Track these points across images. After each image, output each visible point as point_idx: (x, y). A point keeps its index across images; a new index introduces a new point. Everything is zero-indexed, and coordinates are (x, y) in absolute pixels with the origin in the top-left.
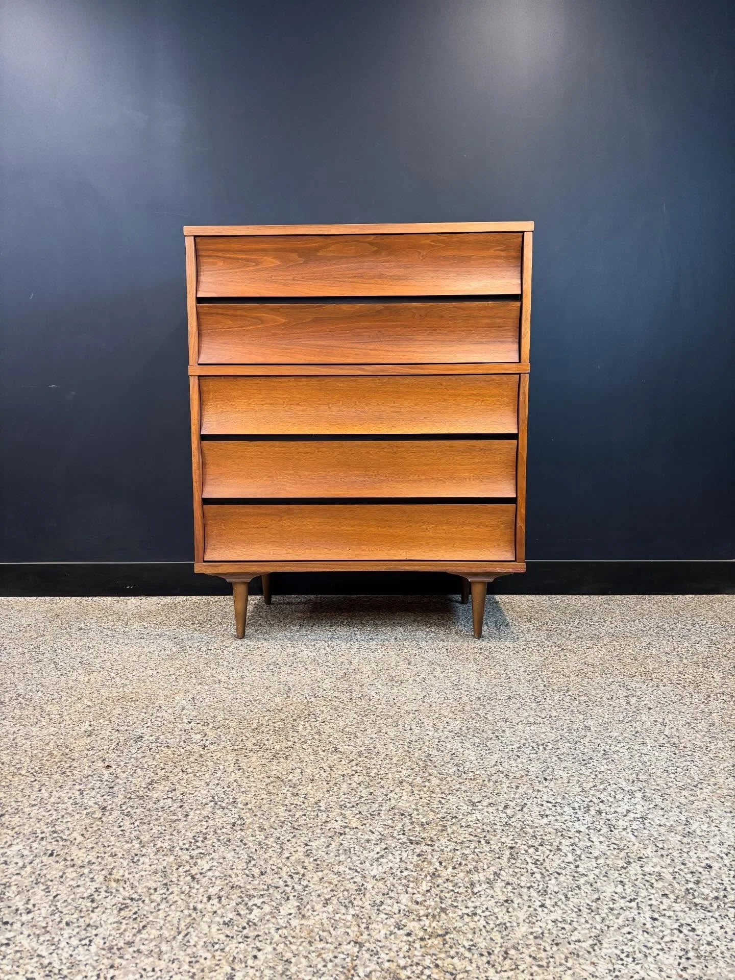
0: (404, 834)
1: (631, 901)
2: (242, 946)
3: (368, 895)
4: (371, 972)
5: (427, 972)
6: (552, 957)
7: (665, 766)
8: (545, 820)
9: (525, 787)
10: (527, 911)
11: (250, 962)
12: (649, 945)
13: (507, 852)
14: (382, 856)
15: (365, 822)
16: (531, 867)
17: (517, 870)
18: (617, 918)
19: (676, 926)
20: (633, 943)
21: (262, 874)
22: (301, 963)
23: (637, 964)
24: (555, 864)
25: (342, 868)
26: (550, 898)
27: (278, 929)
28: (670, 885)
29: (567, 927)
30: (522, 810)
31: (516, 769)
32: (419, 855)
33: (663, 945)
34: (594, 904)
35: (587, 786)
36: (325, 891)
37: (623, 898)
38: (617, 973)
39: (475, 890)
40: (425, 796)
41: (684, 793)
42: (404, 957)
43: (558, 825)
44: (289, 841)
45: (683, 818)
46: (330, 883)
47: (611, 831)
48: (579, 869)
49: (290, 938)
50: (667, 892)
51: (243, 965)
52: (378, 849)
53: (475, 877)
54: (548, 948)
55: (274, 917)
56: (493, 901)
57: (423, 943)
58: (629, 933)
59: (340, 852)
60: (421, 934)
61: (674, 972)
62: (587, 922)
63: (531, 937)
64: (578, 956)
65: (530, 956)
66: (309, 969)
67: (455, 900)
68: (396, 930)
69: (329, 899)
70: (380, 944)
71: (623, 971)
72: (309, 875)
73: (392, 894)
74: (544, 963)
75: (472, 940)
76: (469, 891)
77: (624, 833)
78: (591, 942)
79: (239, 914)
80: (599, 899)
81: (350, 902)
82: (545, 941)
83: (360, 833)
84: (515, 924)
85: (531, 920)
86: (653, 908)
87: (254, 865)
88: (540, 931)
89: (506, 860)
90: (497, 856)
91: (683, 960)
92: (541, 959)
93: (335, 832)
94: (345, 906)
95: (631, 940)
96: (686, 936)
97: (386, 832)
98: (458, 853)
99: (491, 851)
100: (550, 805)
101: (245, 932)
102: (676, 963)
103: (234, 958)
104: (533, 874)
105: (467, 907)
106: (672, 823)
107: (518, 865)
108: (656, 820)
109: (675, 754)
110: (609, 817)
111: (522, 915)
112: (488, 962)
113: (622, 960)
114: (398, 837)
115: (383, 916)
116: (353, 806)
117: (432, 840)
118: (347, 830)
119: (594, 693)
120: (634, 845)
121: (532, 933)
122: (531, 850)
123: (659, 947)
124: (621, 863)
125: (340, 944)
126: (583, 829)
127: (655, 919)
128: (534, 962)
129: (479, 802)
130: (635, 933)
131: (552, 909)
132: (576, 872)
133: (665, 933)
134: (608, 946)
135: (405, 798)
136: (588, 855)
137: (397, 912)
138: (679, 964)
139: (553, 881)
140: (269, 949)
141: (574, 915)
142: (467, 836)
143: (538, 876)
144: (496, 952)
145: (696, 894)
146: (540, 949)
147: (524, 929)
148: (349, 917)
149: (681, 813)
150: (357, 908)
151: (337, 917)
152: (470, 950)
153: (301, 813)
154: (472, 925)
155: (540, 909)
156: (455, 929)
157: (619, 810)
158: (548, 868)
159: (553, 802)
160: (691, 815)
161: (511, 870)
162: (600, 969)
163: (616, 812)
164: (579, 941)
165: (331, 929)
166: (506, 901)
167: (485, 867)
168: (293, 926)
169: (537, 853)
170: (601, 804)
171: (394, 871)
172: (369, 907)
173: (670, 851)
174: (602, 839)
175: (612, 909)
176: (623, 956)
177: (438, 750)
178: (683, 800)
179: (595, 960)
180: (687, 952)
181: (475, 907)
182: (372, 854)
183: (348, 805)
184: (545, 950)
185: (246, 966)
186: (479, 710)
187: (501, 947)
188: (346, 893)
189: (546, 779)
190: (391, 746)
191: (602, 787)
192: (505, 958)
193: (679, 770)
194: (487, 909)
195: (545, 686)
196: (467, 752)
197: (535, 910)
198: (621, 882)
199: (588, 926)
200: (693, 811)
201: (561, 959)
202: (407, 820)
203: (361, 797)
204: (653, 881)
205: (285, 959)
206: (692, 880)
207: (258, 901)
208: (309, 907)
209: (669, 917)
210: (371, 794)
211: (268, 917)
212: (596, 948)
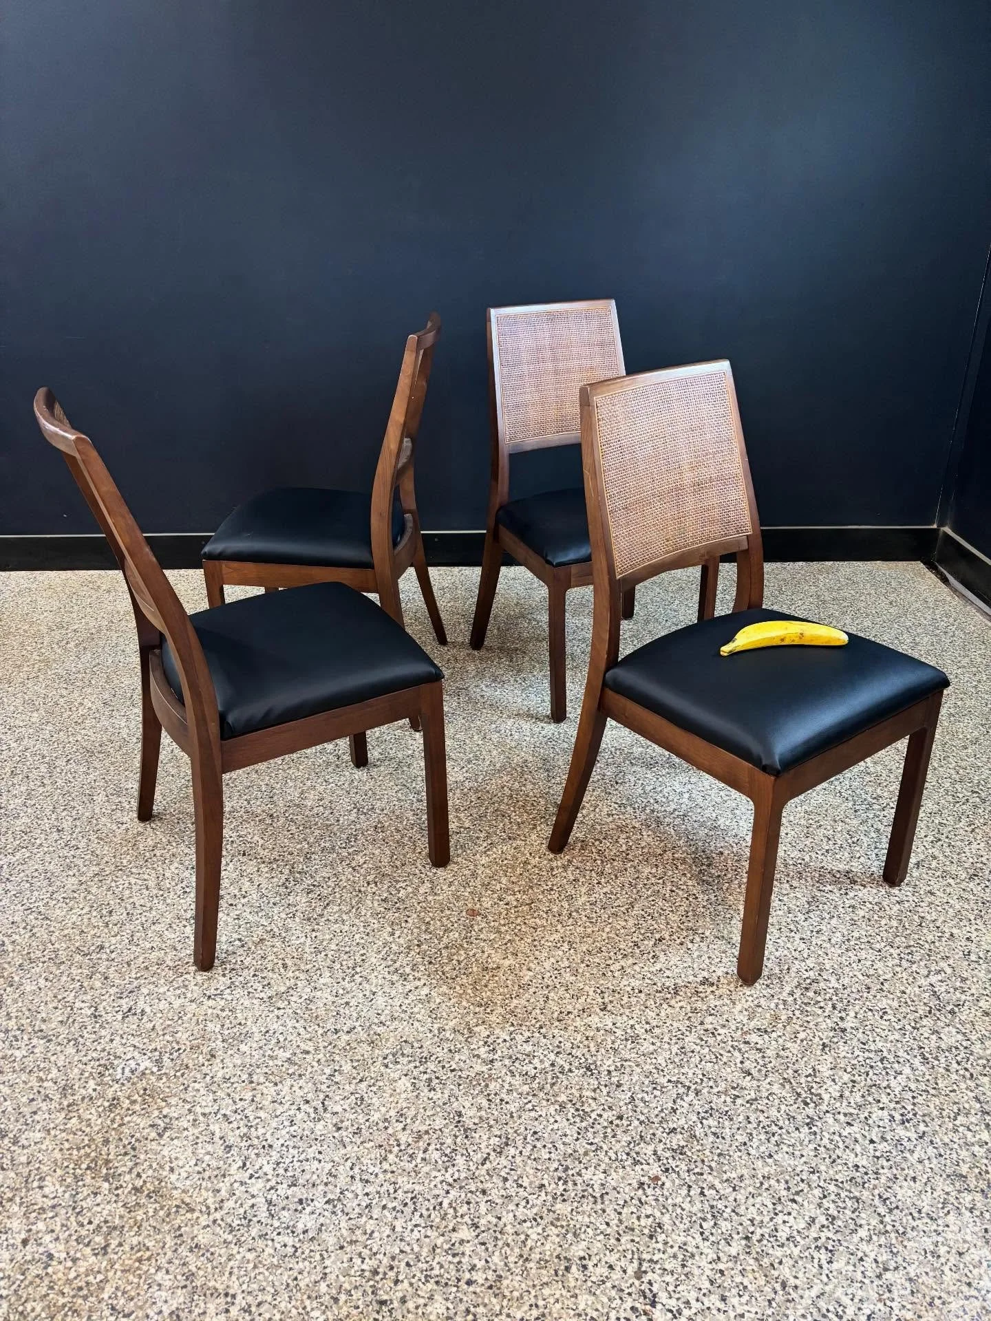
5: (519, 927)
11: (403, 925)
60: (515, 903)
111: (584, 890)
140: (415, 916)
147: (584, 898)
148: (467, 894)
179: (627, 918)
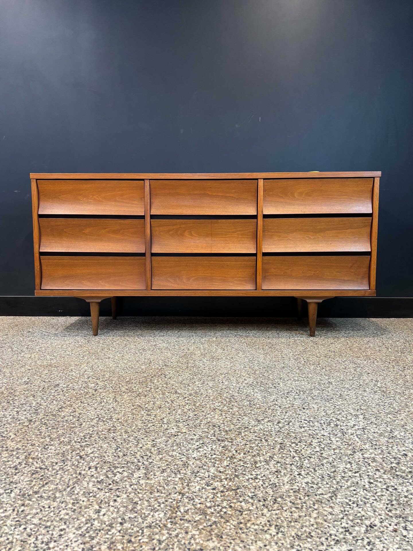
0: (214, 436)
1: (356, 473)
2: (107, 494)
3: (189, 468)
4: (188, 510)
6: (305, 503)
7: (377, 402)
8: (303, 429)
9: (291, 412)
10: (290, 477)
12: (368, 497)
13: (279, 446)
14: (200, 447)
15: (191, 430)
16: (293, 454)
17: (284, 455)
18: (347, 482)
19: (385, 487)
20: (357, 496)
21: (124, 455)
22: (144, 504)
23: (360, 508)
24: (308, 452)
25: (174, 453)
26: (304, 470)
27: (131, 485)
28: (381, 464)
29: (315, 486)
30: (289, 424)
31: (286, 403)
32: (223, 447)
33: (376, 497)
34: (332, 474)
35: (329, 412)
36: (163, 465)
37: (351, 471)
38: (347, 513)
39: (257, 465)
40: (229, 416)
41: (389, 416)
42: (210, 502)
43: (310, 432)
44: (142, 438)
45: (389, 429)
46: (167, 461)
47: (344, 435)
48: (323, 455)
49: (138, 490)
50: (379, 468)
51: (107, 505)
52: (198, 444)
53: (258, 459)
54: (302, 498)
55: (129, 479)
56: (268, 471)
57: (222, 494)
58: (354, 490)
59: (174, 445)
61: (383, 512)
62: (327, 484)
63: (291, 491)
64: (321, 502)
65: (291, 502)
66: (149, 508)
67: (244, 471)
68: (206, 486)
69: (165, 469)
70: (195, 494)
71: (350, 512)
72: (153, 457)
73: (205, 467)
74: (300, 506)
75: (253, 493)
76: (254, 466)
77: (352, 436)
78: (330, 495)
79: (108, 477)
80: (335, 471)
81: (179, 471)
82: (300, 494)
83: (187, 435)
84: (282, 484)
85: (292, 482)
86: (370, 477)
87: (120, 451)
88: (298, 488)
89: (277, 450)
90: (272, 448)
91: (389, 506)
92: (298, 504)
93: (172, 435)
94: (175, 473)
95: (356, 494)
96: (391, 492)
97: (204, 435)
98: (248, 446)
99: (268, 445)
100: (306, 422)
101: (110, 486)
102: (385, 507)
103: (102, 501)
104: (294, 457)
105: (251, 475)
106: (382, 431)
107: (285, 452)
108: (372, 430)
109: (384, 396)
110: (343, 428)
112: (264, 505)
113: (350, 505)
114: (211, 438)
115: (199, 479)
116: (184, 421)
117: (232, 439)
118: (179, 434)
119: (335, 365)
120: (358, 443)
121: (292, 489)
122: (293, 445)
123: (374, 498)
124: (349, 452)
125: (170, 494)
126: (325, 434)
127: (372, 483)
128: (293, 506)
129: (262, 420)
130: (358, 490)
131: (306, 476)
132: (321, 457)
133: (378, 491)
134: (341, 497)
135: (216, 417)
136: (329, 448)
137: (207, 476)
138: (387, 508)
139: (307, 461)
141: (319, 480)
142: (254, 437)
143: (297, 459)
144: (269, 499)
145: (397, 470)
146: (297, 498)
149: (387, 426)
150: (182, 474)
151: (169, 479)
152: (252, 498)
153: (152, 424)
154: (254, 484)
155: (298, 476)
156: (243, 486)
157: (348, 424)
158: (304, 454)
159: (308, 420)
160: (393, 427)
161: (280, 455)
162: (335, 510)
163: (346, 425)
164: (322, 494)
165: (165, 486)
166: (277, 472)
167: (264, 453)
168: (141, 484)
169: (297, 446)
170: (337, 421)
171: (207, 455)
172: (190, 474)
173: (381, 446)
174: (337, 439)
175: (344, 477)
176: (350, 503)
177: (238, 393)
178: (389, 420)
180: (392, 501)
181: (257, 475)
182: (194, 446)
183: (181, 421)
184: (300, 499)
185: (109, 506)
186: (264, 373)
187: (272, 497)
188: (176, 466)
189: (304, 409)
190: (210, 391)
191: (338, 412)
192: (274, 503)
193: (386, 404)
194: (264, 475)
195: (305, 362)
196: (256, 394)
197: (295, 476)
198: (349, 462)
199: (328, 486)
200: (395, 425)
201: (310, 504)
202: (217, 429)
203: (189, 417)
204: (370, 462)
205: (134, 501)
206: (395, 462)
207: (120, 470)
208: (152, 473)
209: (380, 482)
210: (195, 415)
211: (125, 479)
212: (333, 498)
